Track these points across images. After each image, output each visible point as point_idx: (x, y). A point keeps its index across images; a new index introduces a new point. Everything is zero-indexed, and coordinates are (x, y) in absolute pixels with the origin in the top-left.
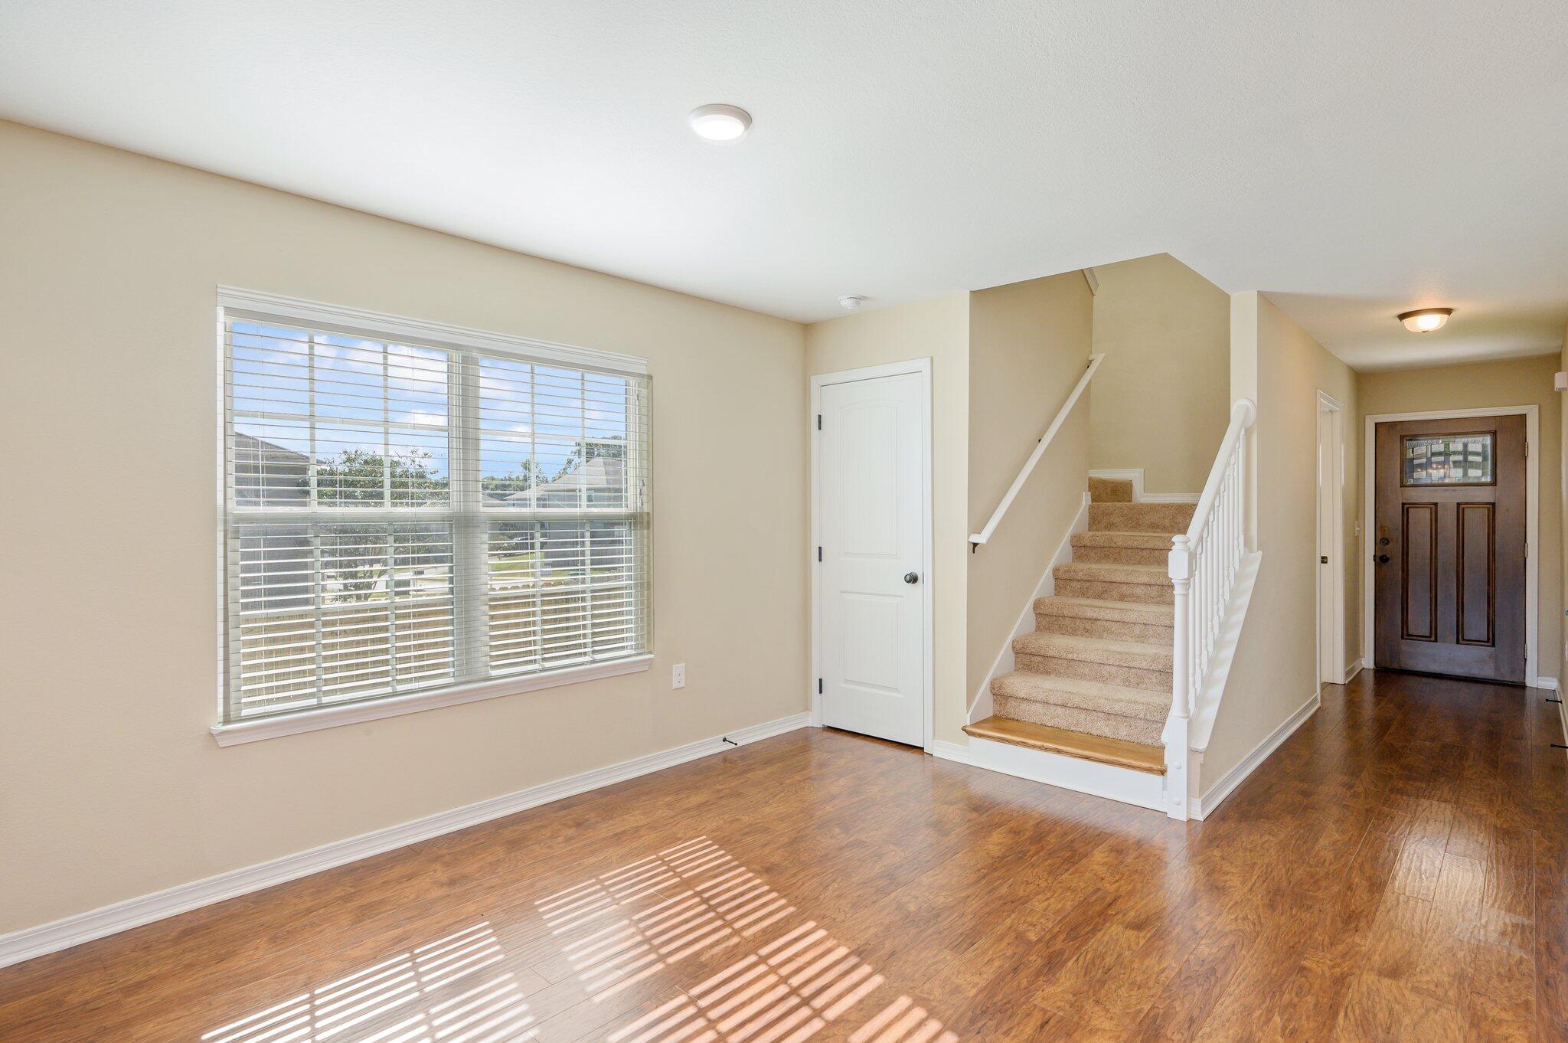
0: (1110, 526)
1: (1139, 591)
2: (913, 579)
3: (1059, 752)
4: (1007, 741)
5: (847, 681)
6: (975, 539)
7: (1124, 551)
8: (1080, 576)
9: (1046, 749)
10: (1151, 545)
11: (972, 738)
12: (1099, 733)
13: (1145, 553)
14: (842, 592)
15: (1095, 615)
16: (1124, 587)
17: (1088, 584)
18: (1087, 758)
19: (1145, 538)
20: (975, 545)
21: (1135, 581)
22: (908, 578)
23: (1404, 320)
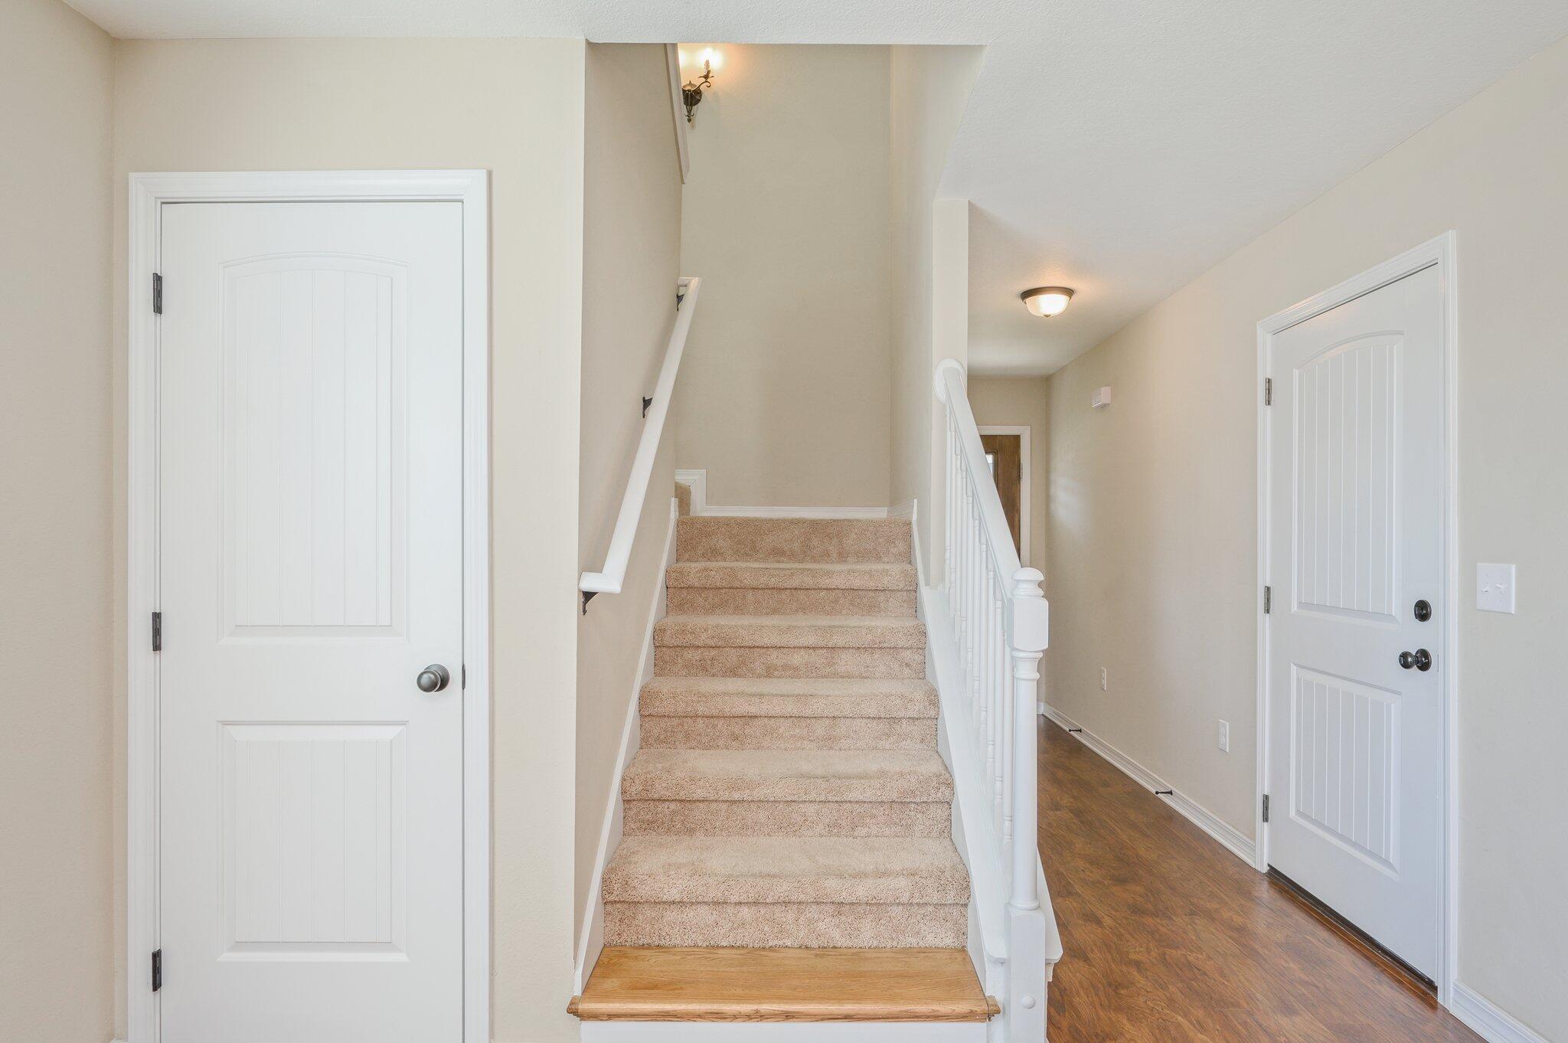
0: (714, 553)
1: (797, 659)
2: (438, 682)
3: (788, 1016)
4: (676, 1016)
5: (239, 945)
6: (590, 583)
7: (751, 592)
8: (703, 639)
9: (761, 1017)
10: (795, 582)
11: (588, 1026)
12: (823, 942)
13: (784, 595)
14: (226, 723)
15: (753, 710)
16: (774, 653)
17: (713, 653)
18: (848, 1017)
19: (787, 572)
20: (588, 596)
21: (792, 643)
22: (425, 679)
23: (1027, 300)
